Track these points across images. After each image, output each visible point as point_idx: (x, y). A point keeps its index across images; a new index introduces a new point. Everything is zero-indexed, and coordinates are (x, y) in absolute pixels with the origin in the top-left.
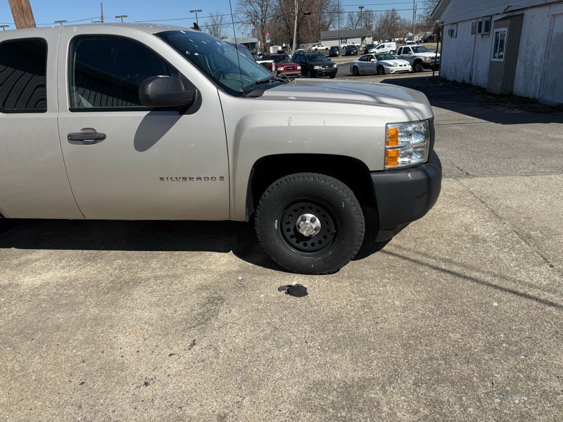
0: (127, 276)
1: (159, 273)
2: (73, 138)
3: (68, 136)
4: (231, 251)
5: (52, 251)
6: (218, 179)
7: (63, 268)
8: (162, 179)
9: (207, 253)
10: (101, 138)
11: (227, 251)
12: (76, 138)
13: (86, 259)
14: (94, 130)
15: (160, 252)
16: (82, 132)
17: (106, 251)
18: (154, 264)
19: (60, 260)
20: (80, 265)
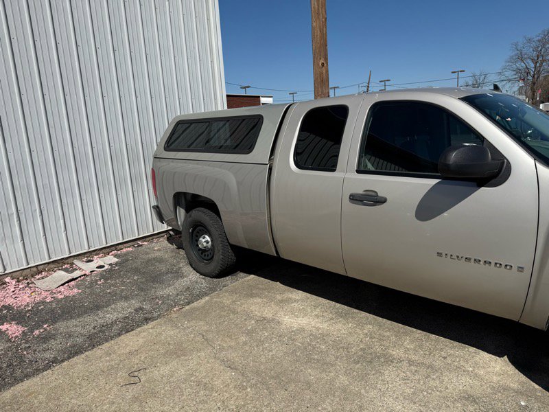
0: (378, 349)
1: (413, 357)
2: (355, 199)
3: (350, 196)
4: (506, 357)
5: (309, 295)
6: (515, 268)
7: (317, 316)
8: (439, 254)
9: (472, 349)
10: (382, 201)
11: (500, 355)
12: (358, 199)
13: (339, 315)
14: (376, 192)
15: (415, 330)
16: (364, 193)
17: (357, 311)
18: (407, 342)
19: (316, 307)
20: (332, 319)
